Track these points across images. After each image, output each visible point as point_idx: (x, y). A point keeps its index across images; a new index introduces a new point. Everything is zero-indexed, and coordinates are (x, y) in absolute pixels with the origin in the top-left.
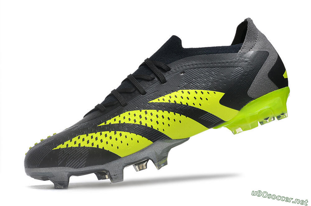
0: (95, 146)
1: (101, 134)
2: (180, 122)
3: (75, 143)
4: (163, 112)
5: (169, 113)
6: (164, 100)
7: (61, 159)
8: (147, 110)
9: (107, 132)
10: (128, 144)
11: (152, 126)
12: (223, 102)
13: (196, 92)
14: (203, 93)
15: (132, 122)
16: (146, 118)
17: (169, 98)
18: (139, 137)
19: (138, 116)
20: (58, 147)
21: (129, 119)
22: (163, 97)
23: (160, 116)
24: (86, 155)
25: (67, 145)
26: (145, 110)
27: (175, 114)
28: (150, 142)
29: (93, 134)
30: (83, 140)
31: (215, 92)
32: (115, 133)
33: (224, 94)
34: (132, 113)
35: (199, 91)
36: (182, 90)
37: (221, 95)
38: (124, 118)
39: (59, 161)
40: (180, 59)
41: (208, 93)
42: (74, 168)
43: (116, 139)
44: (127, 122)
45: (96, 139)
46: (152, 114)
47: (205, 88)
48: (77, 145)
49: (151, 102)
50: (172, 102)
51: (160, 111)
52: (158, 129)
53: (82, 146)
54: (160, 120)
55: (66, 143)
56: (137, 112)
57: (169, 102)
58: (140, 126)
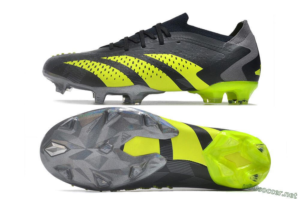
0: (92, 72)
1: (100, 65)
2: (161, 77)
3: (80, 64)
4: (151, 65)
5: (155, 68)
6: (155, 57)
7: (66, 72)
8: (140, 60)
9: (105, 65)
10: (115, 79)
11: (138, 72)
12: (199, 74)
13: (182, 60)
14: (186, 62)
15: (125, 64)
16: (136, 65)
17: (160, 57)
18: (125, 77)
19: (131, 62)
20: (67, 63)
21: (125, 62)
22: (155, 55)
23: (147, 68)
24: (83, 76)
25: (74, 64)
26: (138, 59)
27: (159, 70)
28: (132, 84)
29: (95, 63)
30: (87, 64)
31: (196, 65)
32: (110, 68)
33: (203, 69)
34: (129, 57)
35: (184, 60)
36: (172, 55)
37: (200, 69)
38: (122, 59)
39: (64, 72)
40: (181, 31)
41: (191, 64)
42: (73, 81)
43: (109, 72)
44: (122, 62)
45: (95, 67)
46: (142, 64)
47: (190, 59)
48: (80, 66)
49: (146, 55)
50: (161, 60)
51: (149, 64)
52: (142, 76)
53: (83, 68)
54: (146, 70)
55: (74, 62)
56: (133, 59)
57: (158, 60)
58: (130, 69)
